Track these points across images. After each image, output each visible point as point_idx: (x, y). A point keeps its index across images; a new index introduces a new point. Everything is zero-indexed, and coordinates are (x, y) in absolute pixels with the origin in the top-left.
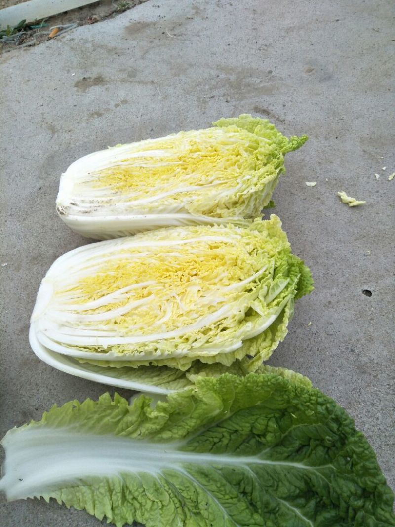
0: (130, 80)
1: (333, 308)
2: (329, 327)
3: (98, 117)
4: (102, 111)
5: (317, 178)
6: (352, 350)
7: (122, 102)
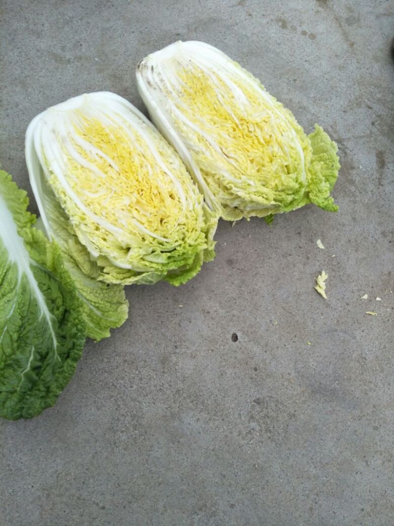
0: (343, 24)
1: (205, 317)
2: (186, 322)
3: (280, 27)
4: (289, 25)
5: (330, 247)
6: (176, 347)
7: (312, 34)
